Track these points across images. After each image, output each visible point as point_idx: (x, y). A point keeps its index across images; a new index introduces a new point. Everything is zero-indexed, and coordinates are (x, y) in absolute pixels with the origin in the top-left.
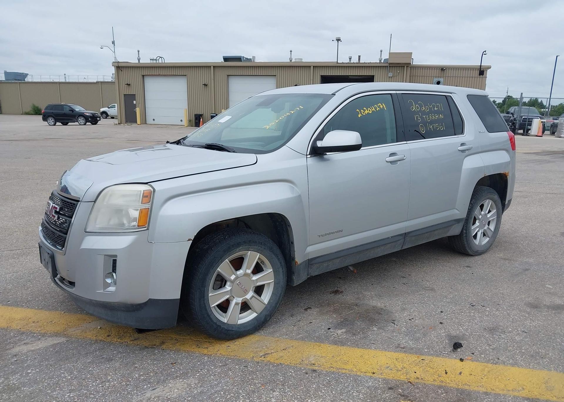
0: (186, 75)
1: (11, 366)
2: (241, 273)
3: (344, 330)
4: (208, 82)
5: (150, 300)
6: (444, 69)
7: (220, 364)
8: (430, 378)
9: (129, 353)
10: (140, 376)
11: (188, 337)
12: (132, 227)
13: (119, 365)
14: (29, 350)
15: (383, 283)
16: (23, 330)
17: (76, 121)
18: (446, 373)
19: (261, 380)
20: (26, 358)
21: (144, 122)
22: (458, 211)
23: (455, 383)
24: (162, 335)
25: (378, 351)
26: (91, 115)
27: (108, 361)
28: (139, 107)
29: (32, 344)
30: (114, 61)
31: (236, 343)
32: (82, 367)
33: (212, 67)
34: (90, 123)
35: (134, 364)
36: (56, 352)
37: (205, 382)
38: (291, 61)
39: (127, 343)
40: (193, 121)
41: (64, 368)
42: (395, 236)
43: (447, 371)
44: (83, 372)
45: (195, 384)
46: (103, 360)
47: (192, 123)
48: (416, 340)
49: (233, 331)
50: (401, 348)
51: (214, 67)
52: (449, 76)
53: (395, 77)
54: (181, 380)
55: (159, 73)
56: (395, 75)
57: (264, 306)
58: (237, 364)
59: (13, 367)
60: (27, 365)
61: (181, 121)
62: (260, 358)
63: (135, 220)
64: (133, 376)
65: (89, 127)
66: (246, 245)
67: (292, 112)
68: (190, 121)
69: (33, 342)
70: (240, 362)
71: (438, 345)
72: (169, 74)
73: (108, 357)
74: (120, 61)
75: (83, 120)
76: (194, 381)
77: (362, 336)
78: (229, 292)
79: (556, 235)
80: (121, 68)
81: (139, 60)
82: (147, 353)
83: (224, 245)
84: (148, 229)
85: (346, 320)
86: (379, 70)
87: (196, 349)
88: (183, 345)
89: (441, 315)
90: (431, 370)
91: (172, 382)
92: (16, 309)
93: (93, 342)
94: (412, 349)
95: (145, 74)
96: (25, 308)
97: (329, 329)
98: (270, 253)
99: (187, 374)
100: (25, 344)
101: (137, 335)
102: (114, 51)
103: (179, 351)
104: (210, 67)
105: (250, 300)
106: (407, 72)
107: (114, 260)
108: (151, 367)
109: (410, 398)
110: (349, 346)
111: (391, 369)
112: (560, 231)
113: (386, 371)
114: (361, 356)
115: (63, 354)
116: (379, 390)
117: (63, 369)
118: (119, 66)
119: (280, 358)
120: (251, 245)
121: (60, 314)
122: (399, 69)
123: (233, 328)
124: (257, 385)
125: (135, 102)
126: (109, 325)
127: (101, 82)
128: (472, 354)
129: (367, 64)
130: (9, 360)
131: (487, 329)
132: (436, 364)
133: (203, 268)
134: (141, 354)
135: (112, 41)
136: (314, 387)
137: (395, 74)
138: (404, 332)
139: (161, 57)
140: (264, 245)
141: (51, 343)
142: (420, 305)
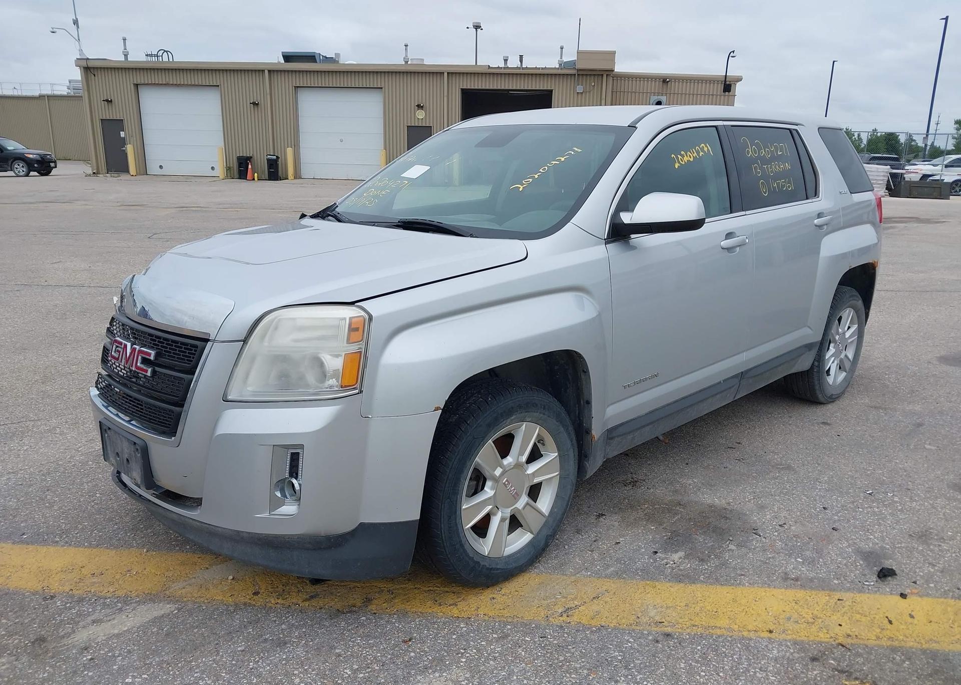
0: (218, 86)
1: (86, 673)
2: (510, 463)
3: (681, 554)
4: (259, 99)
5: (362, 525)
6: (668, 80)
7: (494, 636)
8: (869, 635)
9: (312, 626)
10: (355, 672)
11: (410, 585)
12: (327, 388)
13: (304, 653)
14: (109, 634)
15: (704, 461)
16: (77, 592)
17: (10, 168)
18: (890, 622)
19: (583, 662)
20: (109, 652)
21: (143, 170)
22: (810, 330)
23: (913, 640)
24: (358, 585)
25: (756, 588)
26: (38, 158)
27: (279, 645)
28: (132, 143)
29: (110, 620)
30: (79, 57)
31: (503, 591)
32: (234, 662)
33: (266, 72)
34: (36, 172)
35: (333, 648)
36: (167, 635)
37: (482, 674)
38: (406, 62)
39: (299, 606)
40: (233, 169)
41: (198, 666)
42: (728, 379)
43: (890, 619)
44: (239, 673)
45: (467, 679)
46: (268, 645)
47: (232, 172)
48: (809, 563)
49: (498, 569)
50: (792, 579)
51: (269, 71)
52: (676, 92)
53: (588, 94)
54: (437, 675)
55: (167, 80)
56: (588, 90)
57: (544, 520)
58: (526, 634)
59: (90, 674)
60: (119, 668)
61: (213, 168)
62: (561, 619)
63: (335, 374)
64: (342, 673)
65: (36, 181)
66: (521, 413)
67: (563, 159)
68: (229, 169)
69: (111, 618)
70: (527, 627)
71: (851, 571)
72: (186, 83)
73: (275, 638)
74: (90, 58)
75: (23, 167)
76: (461, 674)
77: (717, 562)
78: (492, 499)
79: (932, 362)
80: (92, 70)
81: (126, 56)
82: (349, 624)
83: (488, 413)
84: (361, 392)
85: (675, 533)
86: (557, 80)
87: (436, 609)
88: (407, 602)
89: (827, 515)
90: (864, 619)
91: (421, 679)
92: (45, 549)
93: (232, 609)
94: (811, 580)
95: (139, 82)
96: (63, 546)
97: (656, 552)
98: (557, 423)
99: (441, 660)
100: (94, 622)
101: (311, 589)
102: (77, 38)
103: (405, 614)
104: (263, 71)
105: (522, 512)
106: (607, 85)
107: (293, 454)
108: (368, 652)
109: (856, 676)
110: (704, 582)
111: (796, 622)
112: (935, 355)
113: (790, 625)
114: (734, 600)
115: (182, 638)
116: (796, 663)
117: (196, 669)
118: (89, 66)
119: (596, 615)
120: (529, 412)
121: (141, 554)
122: (594, 79)
123: (497, 564)
124: (580, 672)
125: (122, 134)
126: (247, 570)
127: (48, 96)
128: (913, 582)
129: (541, 70)
130: (77, 659)
131: (913, 535)
132: (865, 607)
133: (455, 459)
134: (336, 626)
135: (73, 20)
136: (682, 666)
137: (588, 86)
138: (782, 549)
139: (167, 52)
140: (548, 410)
141: (149, 617)
142: (784, 497)
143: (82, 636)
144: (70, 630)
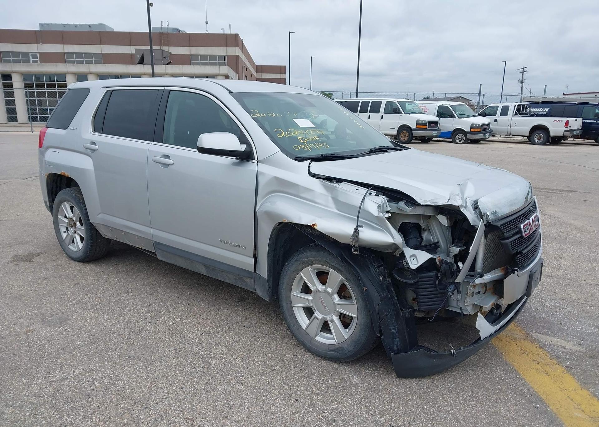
14: (566, 342)
16: (555, 362)
20: (574, 339)
36: (549, 330)
69: (557, 346)
130: (587, 344)
141: (544, 337)
143: (578, 348)
144: (578, 352)
